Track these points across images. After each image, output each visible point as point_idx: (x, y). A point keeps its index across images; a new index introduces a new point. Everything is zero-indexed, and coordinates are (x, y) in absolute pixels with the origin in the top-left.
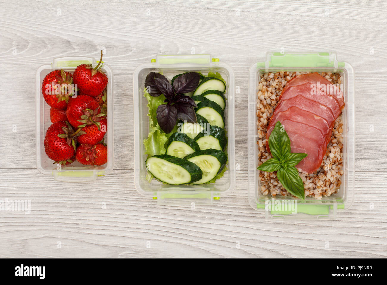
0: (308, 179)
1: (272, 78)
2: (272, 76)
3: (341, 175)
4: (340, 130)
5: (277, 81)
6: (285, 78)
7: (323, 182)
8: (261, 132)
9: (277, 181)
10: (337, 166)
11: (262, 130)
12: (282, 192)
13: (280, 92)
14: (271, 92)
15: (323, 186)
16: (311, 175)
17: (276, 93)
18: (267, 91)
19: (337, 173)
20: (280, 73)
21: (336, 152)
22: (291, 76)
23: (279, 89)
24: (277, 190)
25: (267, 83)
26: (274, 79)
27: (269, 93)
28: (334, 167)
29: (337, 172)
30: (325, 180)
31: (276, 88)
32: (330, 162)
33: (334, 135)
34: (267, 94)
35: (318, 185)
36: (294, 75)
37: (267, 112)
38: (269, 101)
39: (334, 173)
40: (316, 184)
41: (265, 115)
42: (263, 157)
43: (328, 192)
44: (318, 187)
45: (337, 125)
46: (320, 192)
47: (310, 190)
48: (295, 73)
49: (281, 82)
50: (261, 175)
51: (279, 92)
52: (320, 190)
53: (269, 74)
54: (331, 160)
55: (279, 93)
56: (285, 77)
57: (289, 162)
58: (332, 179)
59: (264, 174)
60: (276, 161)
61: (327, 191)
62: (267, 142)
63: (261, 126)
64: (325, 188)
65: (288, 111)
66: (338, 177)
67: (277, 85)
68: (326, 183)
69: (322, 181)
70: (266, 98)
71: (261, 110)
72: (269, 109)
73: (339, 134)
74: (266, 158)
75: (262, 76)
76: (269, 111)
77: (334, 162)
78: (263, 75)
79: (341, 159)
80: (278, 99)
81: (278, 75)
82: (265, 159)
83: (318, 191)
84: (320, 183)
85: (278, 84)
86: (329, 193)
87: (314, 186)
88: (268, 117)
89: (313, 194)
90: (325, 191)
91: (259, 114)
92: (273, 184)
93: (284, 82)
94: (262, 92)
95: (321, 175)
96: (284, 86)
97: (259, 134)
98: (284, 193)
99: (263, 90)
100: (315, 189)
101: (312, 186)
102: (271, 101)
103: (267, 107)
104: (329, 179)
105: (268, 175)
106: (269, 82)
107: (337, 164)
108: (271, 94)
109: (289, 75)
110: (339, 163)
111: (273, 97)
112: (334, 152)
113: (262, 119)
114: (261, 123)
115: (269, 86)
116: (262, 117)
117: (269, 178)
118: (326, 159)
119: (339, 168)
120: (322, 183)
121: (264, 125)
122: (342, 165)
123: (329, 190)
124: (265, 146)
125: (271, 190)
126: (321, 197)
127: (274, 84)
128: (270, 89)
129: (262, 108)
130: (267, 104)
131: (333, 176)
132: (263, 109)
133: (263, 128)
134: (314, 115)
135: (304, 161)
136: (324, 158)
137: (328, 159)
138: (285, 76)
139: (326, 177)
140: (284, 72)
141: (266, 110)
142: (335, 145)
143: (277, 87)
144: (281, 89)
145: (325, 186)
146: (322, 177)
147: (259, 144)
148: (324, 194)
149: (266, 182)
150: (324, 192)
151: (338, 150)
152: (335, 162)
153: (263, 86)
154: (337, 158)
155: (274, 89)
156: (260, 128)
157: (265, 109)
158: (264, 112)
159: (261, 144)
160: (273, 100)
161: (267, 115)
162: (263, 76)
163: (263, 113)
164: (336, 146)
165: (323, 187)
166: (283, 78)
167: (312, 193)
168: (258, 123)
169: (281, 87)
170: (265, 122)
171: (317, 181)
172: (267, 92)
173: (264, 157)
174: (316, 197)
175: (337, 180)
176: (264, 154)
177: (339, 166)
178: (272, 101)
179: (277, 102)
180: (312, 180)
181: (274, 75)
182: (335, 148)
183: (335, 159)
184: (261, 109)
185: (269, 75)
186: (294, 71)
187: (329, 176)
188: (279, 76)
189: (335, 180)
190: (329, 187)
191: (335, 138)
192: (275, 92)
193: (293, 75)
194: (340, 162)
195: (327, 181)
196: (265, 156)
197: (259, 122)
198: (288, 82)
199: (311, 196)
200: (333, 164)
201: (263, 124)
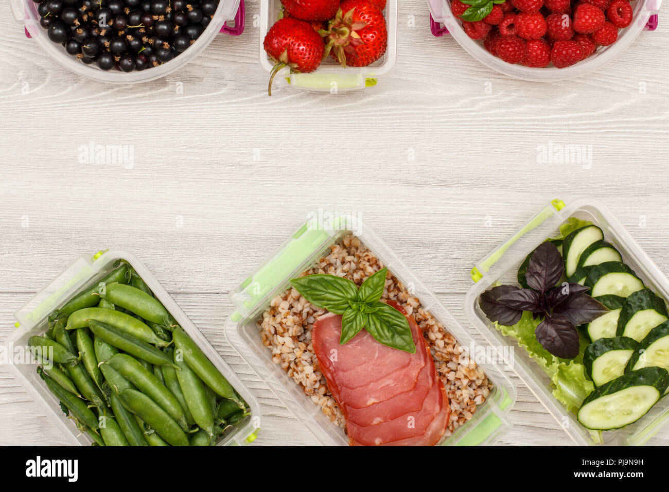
0: (311, 311)
1: (475, 397)
2: (478, 400)
3: (275, 356)
4: (328, 410)
5: (466, 400)
6: (459, 412)
7: (288, 326)
8: (425, 317)
9: (347, 272)
10: (290, 362)
11: (427, 322)
12: (328, 263)
13: (448, 391)
14: (460, 379)
15: (284, 321)
16: (311, 320)
17: (453, 383)
18: (466, 377)
19: (281, 354)
20: (472, 413)
21: (307, 378)
22: (452, 423)
23: (454, 393)
24: (337, 258)
25: (476, 385)
26: (472, 399)
27: (462, 377)
28: (292, 358)
29: (283, 356)
30: (288, 330)
31: (459, 388)
32: (303, 360)
33: (330, 396)
34: (462, 372)
35: (290, 317)
36: (451, 428)
37: (441, 350)
38: (452, 365)
39: (285, 350)
40: (295, 314)
41: (441, 343)
42: (393, 286)
43: (270, 318)
44: (288, 314)
45: (338, 413)
46: (280, 309)
47: (294, 299)
48: (452, 431)
49: (459, 403)
50: (375, 260)
51: (450, 389)
52: (284, 312)
53: (484, 399)
54: (304, 363)
55: (448, 387)
56: (461, 413)
57: (354, 313)
58: (279, 339)
59: (372, 267)
60: (372, 299)
61: (272, 318)
62: (406, 313)
63: (432, 326)
64: (278, 319)
65: (415, 376)
66: (275, 349)
67: (462, 395)
68: (284, 329)
69: (290, 326)
70: (460, 366)
71: (451, 346)
72: (442, 357)
73: (325, 404)
74: (388, 290)
75: (490, 386)
76: (439, 353)
77: (298, 364)
78: (491, 389)
79: (293, 375)
80: (442, 381)
81: (471, 408)
82: (389, 286)
83: (283, 309)
84: (290, 320)
85: (460, 399)
86: (267, 319)
87: (294, 310)
88: (435, 345)
89: (285, 299)
90: (274, 316)
91: (449, 339)
92: (349, 263)
93: (455, 406)
94: (473, 370)
95: (300, 331)
96: (450, 403)
97: (426, 313)
98: (324, 264)
99: (472, 373)
100: (291, 307)
101: (297, 308)
102: (449, 368)
103: (447, 357)
104: (283, 337)
105: (366, 270)
106: (474, 390)
107: (292, 365)
108: (457, 377)
109: (458, 421)
110: (291, 368)
111: (451, 376)
112: (309, 376)
113: (440, 336)
114: (436, 329)
115: (470, 384)
116: (442, 339)
117: (361, 266)
118: (311, 358)
119: (284, 362)
120: (288, 324)
121: (430, 330)
122: (283, 369)
123: (272, 323)
124: (404, 305)
125: (345, 251)
126: (272, 304)
127: (466, 394)
128: (465, 382)
129: (452, 350)
130: (452, 361)
131: (283, 345)
132: (450, 349)
133: (428, 325)
134: (379, 401)
135: (337, 330)
136: (315, 356)
137: (309, 360)
138: (461, 416)
139: (291, 336)
140: (466, 420)
141: (445, 351)
142: (317, 385)
143: (458, 393)
144: (450, 395)
145: (281, 324)
146: (294, 330)
147: (413, 300)
148: (274, 311)
149: (359, 257)
150: (274, 313)
151: (307, 383)
152: (296, 364)
153: (478, 378)
154: (299, 373)
155: (460, 387)
156: (431, 322)
157: (447, 351)
158: (445, 347)
159: (412, 303)
160: (448, 372)
161: (439, 347)
162: (489, 388)
163: (446, 344)
164: (314, 385)
165: (282, 319)
166: (461, 410)
167: (289, 298)
168: (440, 325)
169: (453, 398)
170: (432, 336)
171: (296, 318)
172: (465, 375)
173: (392, 289)
174: (279, 297)
175: (272, 344)
176: (397, 292)
177: (286, 365)
178: (449, 370)
179: (440, 374)
180: (304, 315)
181: (477, 404)
182: (314, 383)
183: (300, 369)
184: (454, 347)
185: (483, 397)
186: (456, 433)
187: (288, 340)
188: (468, 408)
189: (276, 342)
190: (274, 327)
191: (325, 395)
192: (455, 384)
193: (453, 426)
194: (291, 371)
195: (284, 333)
196: (393, 291)
197: (439, 328)
198: (450, 413)
199: (287, 293)
200: (297, 361)
201: (433, 332)
